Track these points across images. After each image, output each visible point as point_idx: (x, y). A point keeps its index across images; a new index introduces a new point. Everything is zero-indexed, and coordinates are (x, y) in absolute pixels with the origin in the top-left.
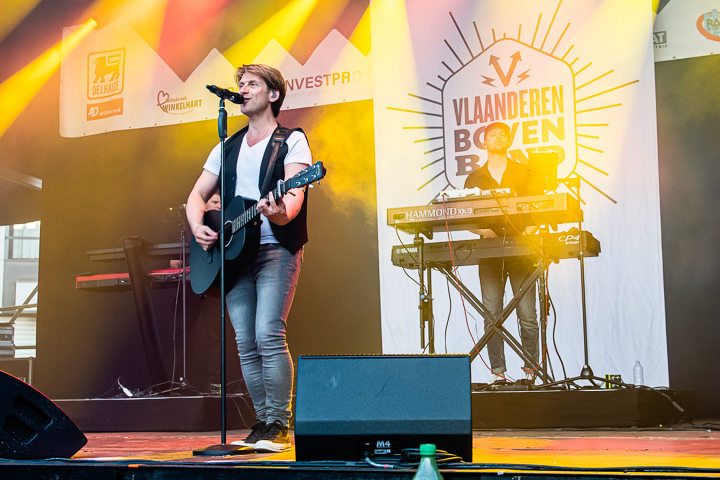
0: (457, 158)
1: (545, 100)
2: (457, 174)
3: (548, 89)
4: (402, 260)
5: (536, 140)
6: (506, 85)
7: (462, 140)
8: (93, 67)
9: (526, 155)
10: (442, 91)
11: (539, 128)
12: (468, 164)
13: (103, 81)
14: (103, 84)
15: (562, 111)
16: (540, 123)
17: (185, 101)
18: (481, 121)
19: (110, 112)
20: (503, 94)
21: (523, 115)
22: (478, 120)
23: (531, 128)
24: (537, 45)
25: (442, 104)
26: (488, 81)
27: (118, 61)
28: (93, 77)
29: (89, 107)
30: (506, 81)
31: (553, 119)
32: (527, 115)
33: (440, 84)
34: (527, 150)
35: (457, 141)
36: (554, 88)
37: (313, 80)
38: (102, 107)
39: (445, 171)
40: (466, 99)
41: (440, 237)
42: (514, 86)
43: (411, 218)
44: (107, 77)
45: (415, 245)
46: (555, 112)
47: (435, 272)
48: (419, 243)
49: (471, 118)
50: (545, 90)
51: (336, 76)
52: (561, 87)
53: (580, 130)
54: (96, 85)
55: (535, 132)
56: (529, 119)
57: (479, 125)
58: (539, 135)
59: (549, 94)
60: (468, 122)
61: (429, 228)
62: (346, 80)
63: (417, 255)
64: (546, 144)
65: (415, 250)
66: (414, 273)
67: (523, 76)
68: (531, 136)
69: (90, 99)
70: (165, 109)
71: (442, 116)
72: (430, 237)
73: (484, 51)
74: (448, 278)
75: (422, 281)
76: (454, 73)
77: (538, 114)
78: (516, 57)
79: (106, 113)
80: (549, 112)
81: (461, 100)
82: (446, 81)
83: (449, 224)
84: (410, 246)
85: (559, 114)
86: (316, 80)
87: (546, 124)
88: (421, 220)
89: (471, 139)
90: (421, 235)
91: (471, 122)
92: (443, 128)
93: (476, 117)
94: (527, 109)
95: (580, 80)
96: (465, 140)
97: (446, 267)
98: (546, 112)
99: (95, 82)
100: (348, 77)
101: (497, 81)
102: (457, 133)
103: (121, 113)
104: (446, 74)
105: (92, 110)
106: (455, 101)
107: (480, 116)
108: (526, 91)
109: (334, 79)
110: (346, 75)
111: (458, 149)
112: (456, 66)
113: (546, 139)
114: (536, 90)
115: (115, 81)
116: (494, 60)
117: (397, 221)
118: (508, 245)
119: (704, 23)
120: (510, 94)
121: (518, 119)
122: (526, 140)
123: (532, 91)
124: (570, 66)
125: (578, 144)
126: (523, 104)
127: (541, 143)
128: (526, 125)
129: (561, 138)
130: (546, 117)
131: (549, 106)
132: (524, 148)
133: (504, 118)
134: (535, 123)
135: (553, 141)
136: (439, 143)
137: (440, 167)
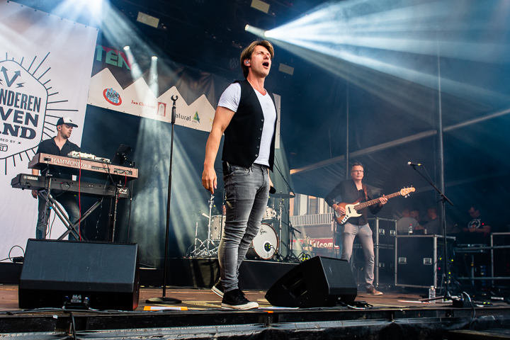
1: (30, 103)
3: (33, 97)
4: (28, 183)
5: (21, 122)
6: (9, 86)
9: (14, 128)
15: (38, 111)
16: (25, 114)
20: (6, 91)
21: (16, 106)
23: (19, 115)
24: (32, 71)
30: (9, 84)
31: (33, 114)
32: (18, 107)
34: (15, 126)
36: (36, 98)
42: (14, 88)
43: (55, 162)
46: (34, 111)
50: (31, 97)
52: (40, 99)
53: (46, 125)
55: (21, 117)
56: (19, 109)
58: (23, 120)
59: (33, 100)
64: (26, 126)
67: (20, 85)
68: (19, 119)
77: (25, 108)
78: (17, 74)
80: (31, 110)
85: (36, 113)
87: (29, 116)
94: (19, 104)
95: (51, 99)
98: (29, 109)
101: (4, 82)
108: (20, 94)
113: (27, 123)
114: (26, 96)
116: (4, 70)
117: (46, 162)
118: (91, 187)
119: (106, 93)
120: (10, 92)
121: (13, 107)
122: (15, 120)
123: (24, 95)
124: (47, 90)
125: (43, 132)
126: (17, 100)
127: (23, 125)
128: (17, 112)
129: (36, 125)
130: (29, 112)
131: (32, 107)
132: (13, 124)
133: (4, 104)
134: (23, 113)
135: (31, 125)
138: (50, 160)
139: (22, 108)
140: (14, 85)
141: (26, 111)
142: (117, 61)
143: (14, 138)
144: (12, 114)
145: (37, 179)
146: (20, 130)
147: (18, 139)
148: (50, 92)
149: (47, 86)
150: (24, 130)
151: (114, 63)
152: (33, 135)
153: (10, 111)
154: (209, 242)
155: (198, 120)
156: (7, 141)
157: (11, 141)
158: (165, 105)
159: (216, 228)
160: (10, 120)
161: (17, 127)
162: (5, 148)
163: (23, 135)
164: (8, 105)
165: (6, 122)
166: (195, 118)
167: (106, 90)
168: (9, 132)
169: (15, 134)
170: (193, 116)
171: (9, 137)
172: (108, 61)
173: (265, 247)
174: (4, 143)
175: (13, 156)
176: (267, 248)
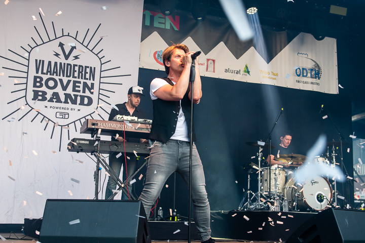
0: (33, 91)
1: (86, 73)
2: (33, 99)
3: (88, 67)
4: (80, 147)
5: (79, 91)
6: (66, 59)
7: (38, 82)
9: (73, 97)
10: (29, 53)
11: (81, 85)
12: (40, 95)
15: (94, 80)
16: (82, 83)
18: (50, 74)
20: (65, 64)
21: (74, 77)
22: (49, 73)
23: (77, 84)
24: (85, 43)
25: (29, 60)
26: (57, 55)
30: (67, 57)
31: (89, 83)
32: (76, 77)
33: (29, 49)
34: (74, 95)
35: (35, 82)
36: (91, 68)
39: (25, 96)
40: (43, 61)
42: (70, 60)
43: (101, 126)
46: (90, 80)
49: (45, 71)
50: (86, 67)
52: (95, 68)
53: (101, 92)
55: (79, 87)
56: (77, 80)
57: (49, 76)
58: (81, 89)
59: (88, 70)
60: (42, 73)
64: (84, 94)
67: (76, 57)
68: (77, 89)
71: (28, 66)
73: (56, 38)
76: (38, 46)
77: (82, 78)
78: (73, 48)
80: (87, 79)
81: (40, 61)
82: (32, 49)
85: (92, 81)
87: (85, 85)
88: (107, 128)
89: (43, 82)
91: (44, 74)
92: (28, 73)
93: (48, 71)
94: (76, 74)
95: (104, 67)
96: (40, 82)
98: (86, 79)
101: (62, 56)
102: (35, 78)
104: (33, 45)
106: (36, 60)
107: (50, 72)
108: (77, 65)
111: (35, 86)
112: (39, 42)
113: (84, 92)
114: (82, 67)
116: (61, 45)
117: (93, 127)
118: (137, 147)
119: (156, 55)
120: (68, 64)
121: (71, 78)
122: (74, 90)
123: (80, 66)
124: (100, 59)
125: (99, 98)
126: (74, 71)
127: (81, 94)
128: (75, 82)
129: (92, 93)
130: (85, 81)
131: (88, 76)
132: (72, 94)
133: (64, 76)
134: (80, 82)
135: (87, 93)
136: (24, 81)
137: (23, 93)
138: (97, 124)
139: (79, 78)
140: (71, 57)
141: (82, 81)
142: (165, 24)
143: (74, 106)
144: (71, 84)
145: (88, 142)
146: (79, 98)
147: (77, 107)
148: (103, 61)
149: (100, 55)
150: (82, 98)
151: (162, 26)
152: (90, 102)
153: (69, 82)
154: (259, 194)
155: (248, 72)
156: (68, 109)
157: (72, 109)
158: (214, 61)
159: (266, 180)
160: (69, 90)
161: (76, 96)
162: (67, 116)
163: (82, 103)
164: (67, 76)
165: (65, 92)
166: (245, 71)
167: (155, 53)
168: (69, 101)
169: (74, 102)
170: (243, 69)
171: (70, 105)
172: (156, 25)
173: (318, 198)
174: (66, 111)
175: (74, 122)
176: (320, 198)
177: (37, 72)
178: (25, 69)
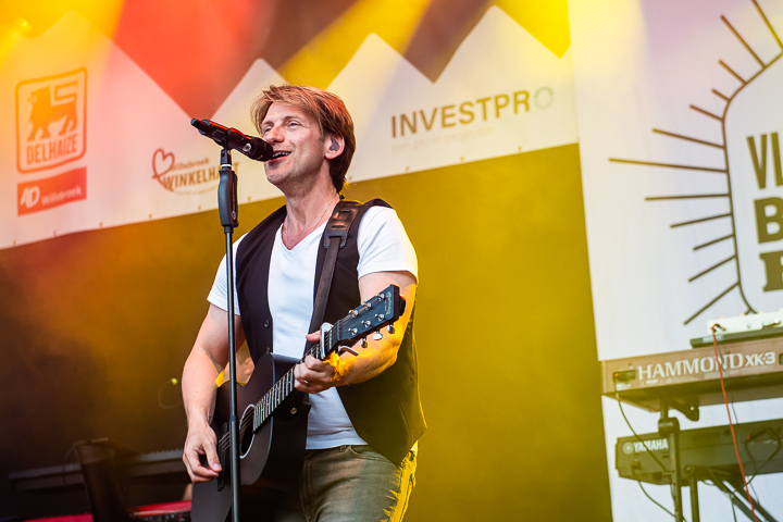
0: (763, 256)
2: (767, 289)
4: (636, 467)
7: (772, 219)
8: (26, 110)
10: (722, 120)
13: (46, 135)
14: (47, 142)
17: (206, 167)
19: (62, 195)
25: (724, 147)
27: (74, 95)
28: (27, 128)
29: (21, 188)
33: (717, 106)
35: (762, 221)
37: (456, 110)
38: (47, 187)
39: (739, 284)
40: (775, 136)
41: (714, 415)
43: (649, 378)
44: (55, 127)
45: (663, 434)
47: (707, 490)
48: (668, 430)
51: (502, 101)
54: (33, 144)
60: (780, 181)
61: (691, 395)
62: (521, 107)
63: (665, 454)
65: (662, 444)
66: (663, 493)
69: (22, 171)
70: (167, 185)
71: (727, 171)
72: (694, 416)
74: (735, 501)
75: (679, 507)
76: (745, 83)
79: (55, 197)
81: (764, 138)
82: (729, 101)
83: (728, 389)
84: (651, 437)
86: (462, 111)
88: (669, 382)
90: (673, 413)
92: (729, 195)
96: (778, 218)
97: (732, 477)
99: (32, 137)
100: (525, 102)
102: (760, 205)
103: (83, 196)
104: (729, 85)
105: (28, 193)
106: (751, 140)
109: (498, 107)
110: (521, 97)
111: (764, 237)
112: (747, 67)
115: (68, 134)
117: (621, 386)
136: (724, 227)
137: (727, 275)
138: (635, 376)
177: (762, 184)
178: (718, 183)
